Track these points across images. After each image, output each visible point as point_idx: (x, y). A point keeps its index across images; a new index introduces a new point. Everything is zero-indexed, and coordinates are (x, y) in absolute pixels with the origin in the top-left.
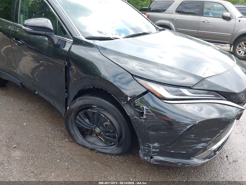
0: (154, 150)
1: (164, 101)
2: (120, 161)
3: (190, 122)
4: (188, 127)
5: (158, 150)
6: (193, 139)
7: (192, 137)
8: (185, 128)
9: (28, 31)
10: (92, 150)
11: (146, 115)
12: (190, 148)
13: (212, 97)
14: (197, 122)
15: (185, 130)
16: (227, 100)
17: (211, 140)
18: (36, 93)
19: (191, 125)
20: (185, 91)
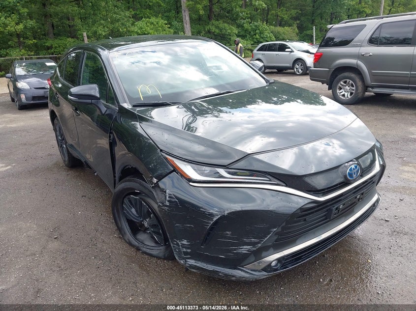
0: (185, 250)
1: (191, 183)
2: (165, 266)
3: (217, 211)
4: (215, 219)
5: (189, 250)
6: (229, 238)
7: (227, 234)
8: (212, 220)
9: (75, 100)
10: (138, 249)
11: (168, 201)
12: (230, 251)
13: (259, 180)
14: (226, 213)
15: (212, 222)
16: (287, 186)
17: (259, 243)
18: (96, 174)
19: (218, 216)
20: (222, 172)
